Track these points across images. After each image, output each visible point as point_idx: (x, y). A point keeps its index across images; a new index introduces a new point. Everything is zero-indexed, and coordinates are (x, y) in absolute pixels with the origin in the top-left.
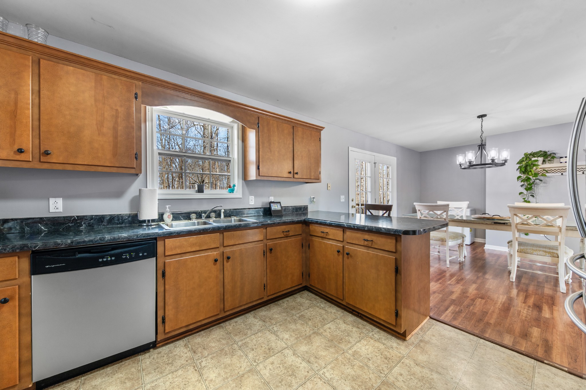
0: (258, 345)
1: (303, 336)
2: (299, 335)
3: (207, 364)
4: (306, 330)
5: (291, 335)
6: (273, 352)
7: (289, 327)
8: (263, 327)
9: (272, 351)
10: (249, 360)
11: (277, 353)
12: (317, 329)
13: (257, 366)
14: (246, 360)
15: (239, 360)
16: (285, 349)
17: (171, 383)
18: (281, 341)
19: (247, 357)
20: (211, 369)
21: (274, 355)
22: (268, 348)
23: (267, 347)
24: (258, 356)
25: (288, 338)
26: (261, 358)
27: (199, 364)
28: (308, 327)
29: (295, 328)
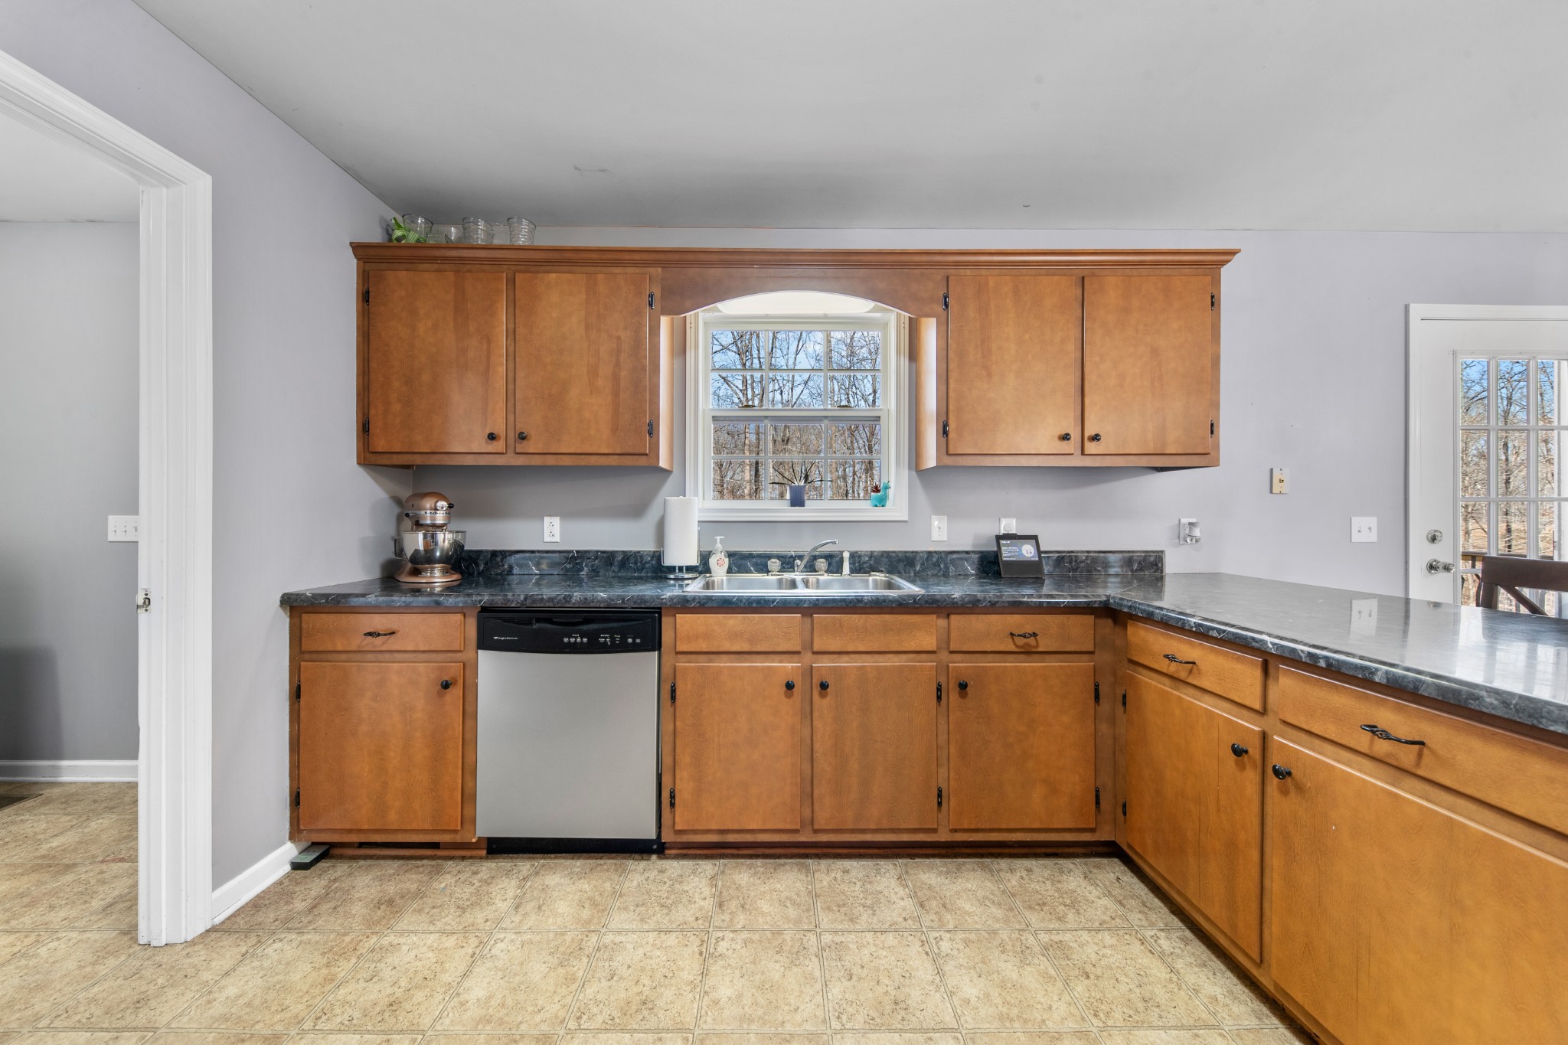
0: (870, 969)
1: (1030, 1024)
2: (1015, 1011)
3: (730, 953)
4: (1050, 1008)
5: (987, 996)
6: (903, 1019)
7: (993, 962)
8: (910, 922)
9: (903, 1013)
10: (826, 1002)
11: (914, 1031)
12: (1101, 1025)
13: (839, 1036)
14: (819, 999)
15: (802, 986)
16: (946, 1030)
17: (645, 954)
18: (945, 996)
19: (824, 991)
20: (729, 971)
21: (901, 1031)
22: (893, 998)
23: (893, 993)
24: (854, 1004)
25: (973, 1000)
26: (860, 1018)
27: (713, 941)
28: (1068, 998)
29: (1015, 976)
